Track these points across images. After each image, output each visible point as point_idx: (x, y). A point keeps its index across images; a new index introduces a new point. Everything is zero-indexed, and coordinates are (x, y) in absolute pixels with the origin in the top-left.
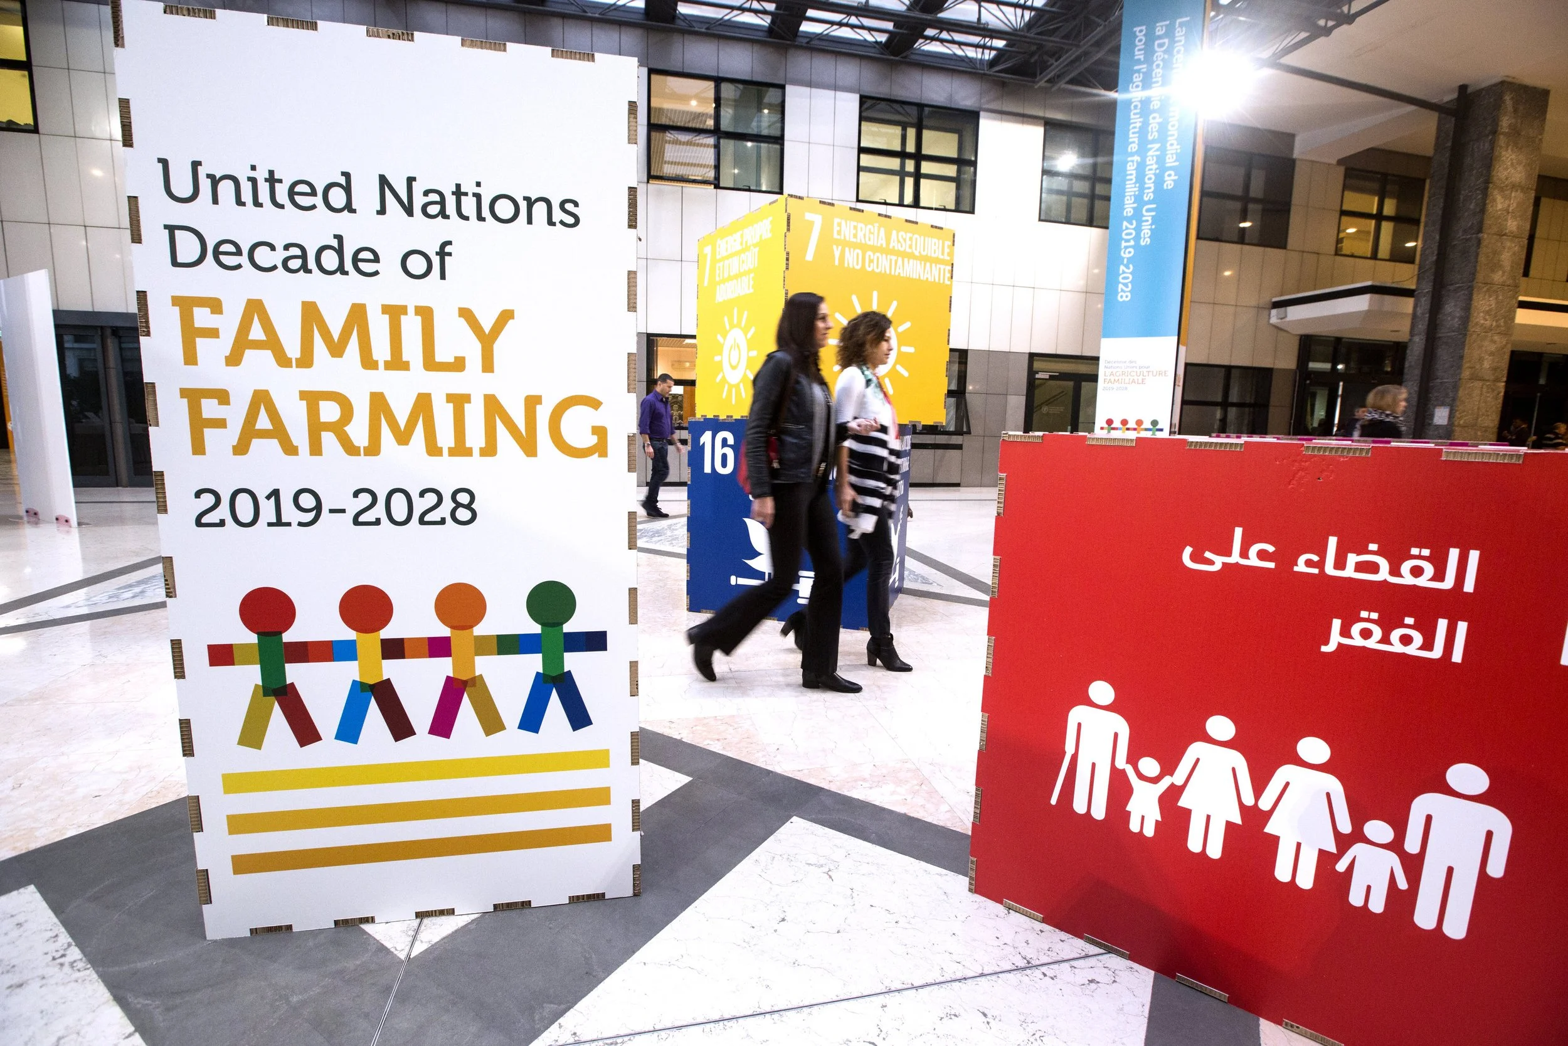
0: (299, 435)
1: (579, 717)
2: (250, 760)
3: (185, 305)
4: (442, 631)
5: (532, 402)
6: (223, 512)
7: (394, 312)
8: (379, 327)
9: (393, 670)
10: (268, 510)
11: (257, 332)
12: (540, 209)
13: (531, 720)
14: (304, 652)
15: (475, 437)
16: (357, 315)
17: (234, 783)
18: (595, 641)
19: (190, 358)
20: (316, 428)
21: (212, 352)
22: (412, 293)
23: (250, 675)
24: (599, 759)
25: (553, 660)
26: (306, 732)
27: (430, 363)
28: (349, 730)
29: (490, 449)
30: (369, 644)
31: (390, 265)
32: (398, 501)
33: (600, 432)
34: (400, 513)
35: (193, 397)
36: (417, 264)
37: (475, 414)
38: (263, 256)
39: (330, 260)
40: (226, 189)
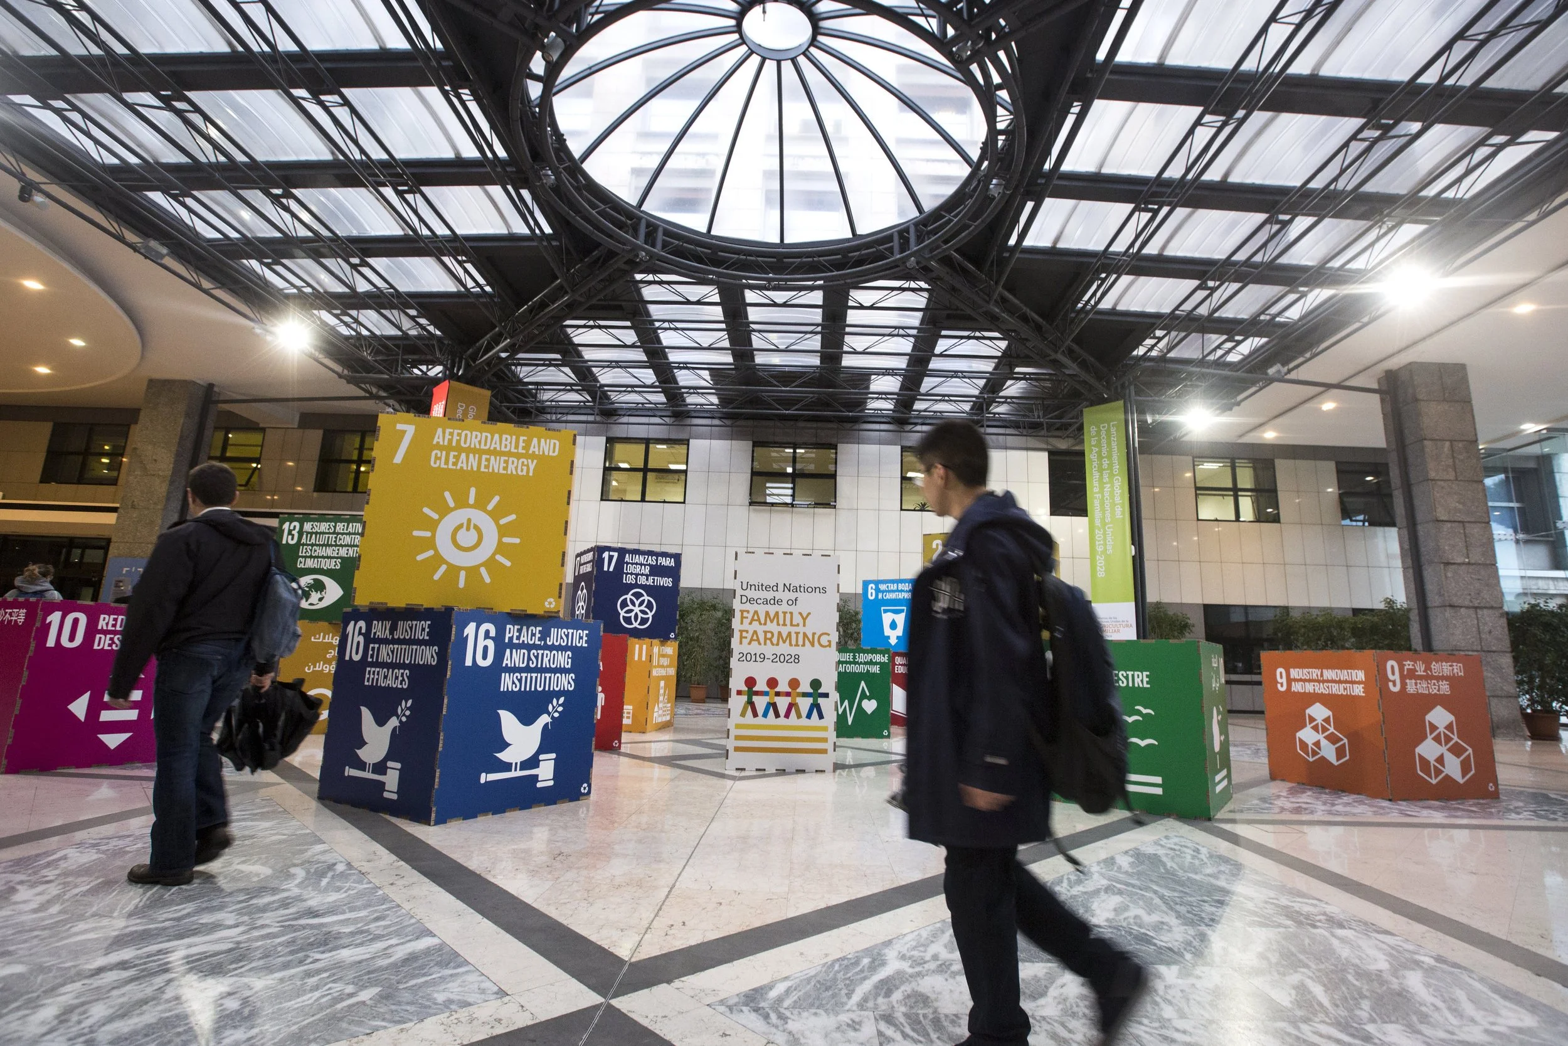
0: (762, 640)
1: (821, 716)
2: (742, 721)
3: (742, 612)
4: (790, 690)
5: (814, 634)
6: (744, 658)
7: (785, 613)
8: (781, 616)
9: (777, 700)
10: (753, 659)
11: (756, 618)
12: (818, 590)
13: (809, 716)
14: (757, 693)
15: (800, 643)
16: (777, 614)
17: (738, 726)
18: (826, 695)
19: (742, 623)
20: (766, 639)
21: (746, 621)
22: (788, 609)
23: (745, 698)
24: (825, 729)
25: (815, 700)
26: (755, 715)
27: (792, 625)
28: (765, 715)
29: (804, 645)
30: (772, 692)
31: (785, 602)
32: (782, 657)
33: (829, 641)
34: (782, 660)
35: (741, 631)
36: (790, 602)
37: (801, 636)
38: (759, 601)
39: (772, 602)
40: (753, 587)
